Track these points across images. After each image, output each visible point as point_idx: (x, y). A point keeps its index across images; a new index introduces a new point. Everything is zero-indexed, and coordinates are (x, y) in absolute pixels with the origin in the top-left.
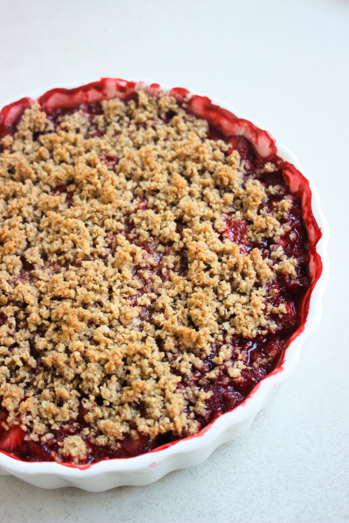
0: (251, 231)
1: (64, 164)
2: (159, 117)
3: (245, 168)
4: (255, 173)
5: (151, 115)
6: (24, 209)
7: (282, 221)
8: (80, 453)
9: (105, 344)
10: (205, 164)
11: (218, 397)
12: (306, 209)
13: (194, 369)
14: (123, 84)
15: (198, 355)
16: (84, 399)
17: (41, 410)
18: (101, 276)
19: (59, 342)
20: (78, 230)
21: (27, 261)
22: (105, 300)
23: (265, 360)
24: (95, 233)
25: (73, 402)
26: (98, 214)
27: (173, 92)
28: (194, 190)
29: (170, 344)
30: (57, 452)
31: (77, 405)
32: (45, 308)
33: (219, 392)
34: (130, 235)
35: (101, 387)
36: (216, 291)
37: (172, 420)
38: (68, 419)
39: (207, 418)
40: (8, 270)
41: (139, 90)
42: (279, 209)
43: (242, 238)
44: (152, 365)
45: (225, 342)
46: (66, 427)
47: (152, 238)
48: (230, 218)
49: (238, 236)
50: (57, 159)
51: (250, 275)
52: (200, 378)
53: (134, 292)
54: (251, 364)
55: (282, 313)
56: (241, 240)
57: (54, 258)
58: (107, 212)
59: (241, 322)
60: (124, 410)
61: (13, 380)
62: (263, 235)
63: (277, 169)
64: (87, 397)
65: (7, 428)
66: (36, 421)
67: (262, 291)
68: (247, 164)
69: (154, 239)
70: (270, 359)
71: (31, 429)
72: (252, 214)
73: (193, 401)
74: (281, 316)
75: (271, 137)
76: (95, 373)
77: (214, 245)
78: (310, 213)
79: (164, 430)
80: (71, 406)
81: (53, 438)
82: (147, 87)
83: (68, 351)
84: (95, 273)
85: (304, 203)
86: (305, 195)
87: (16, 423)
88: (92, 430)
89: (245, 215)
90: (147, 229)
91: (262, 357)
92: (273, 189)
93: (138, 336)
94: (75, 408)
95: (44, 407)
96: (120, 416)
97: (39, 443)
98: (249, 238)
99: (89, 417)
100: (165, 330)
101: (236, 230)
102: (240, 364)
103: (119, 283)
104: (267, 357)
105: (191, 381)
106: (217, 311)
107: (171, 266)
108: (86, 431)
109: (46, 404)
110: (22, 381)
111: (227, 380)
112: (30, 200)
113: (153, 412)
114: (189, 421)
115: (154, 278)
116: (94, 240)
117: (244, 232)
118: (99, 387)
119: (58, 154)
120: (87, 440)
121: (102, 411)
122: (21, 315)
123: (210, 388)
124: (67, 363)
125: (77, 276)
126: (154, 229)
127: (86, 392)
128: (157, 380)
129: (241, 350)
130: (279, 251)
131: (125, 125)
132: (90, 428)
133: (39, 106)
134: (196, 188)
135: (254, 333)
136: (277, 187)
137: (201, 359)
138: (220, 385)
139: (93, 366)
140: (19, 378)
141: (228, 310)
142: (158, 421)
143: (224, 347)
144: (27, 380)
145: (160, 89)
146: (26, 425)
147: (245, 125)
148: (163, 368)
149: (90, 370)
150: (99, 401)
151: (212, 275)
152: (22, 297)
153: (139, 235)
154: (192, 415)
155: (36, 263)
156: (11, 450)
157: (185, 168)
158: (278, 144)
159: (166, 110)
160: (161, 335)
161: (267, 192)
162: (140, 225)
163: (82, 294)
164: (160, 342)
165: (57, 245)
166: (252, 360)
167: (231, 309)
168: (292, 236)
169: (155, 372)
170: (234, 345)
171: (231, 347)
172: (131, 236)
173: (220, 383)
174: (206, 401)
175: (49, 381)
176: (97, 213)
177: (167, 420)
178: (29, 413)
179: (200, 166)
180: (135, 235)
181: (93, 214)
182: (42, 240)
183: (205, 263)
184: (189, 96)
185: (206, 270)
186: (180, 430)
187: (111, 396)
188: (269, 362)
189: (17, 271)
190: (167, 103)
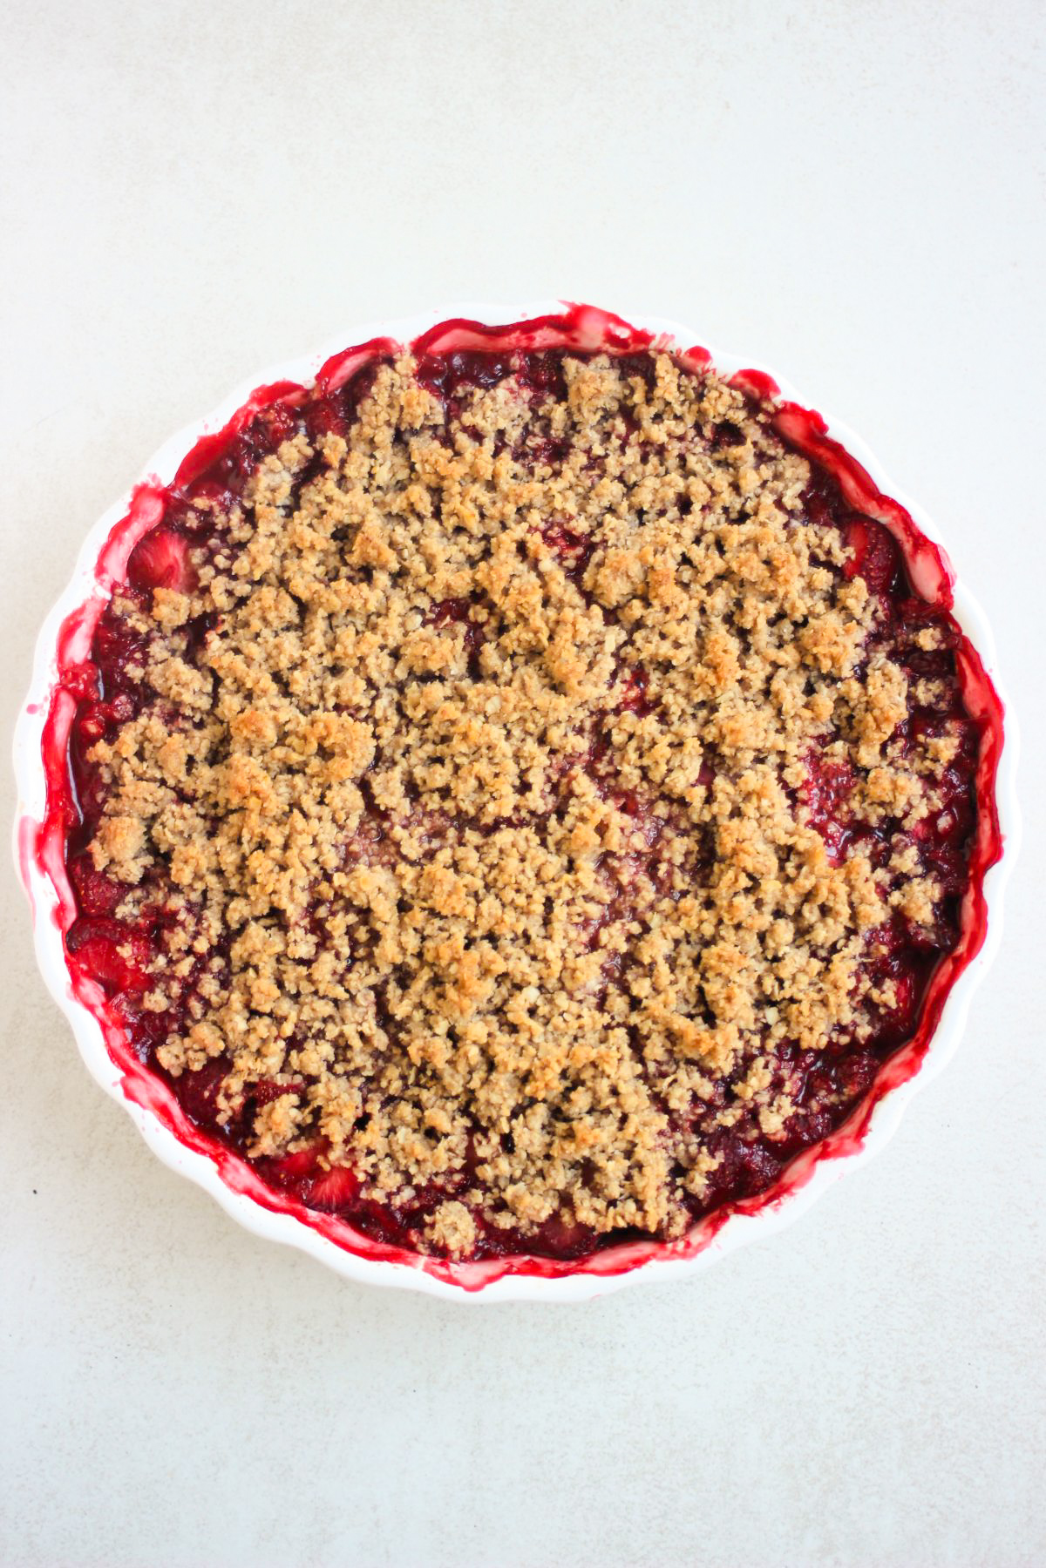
0: (858, 798)
1: (463, 539)
2: (700, 433)
3: (874, 618)
4: (895, 638)
5: (679, 431)
6: (371, 661)
7: (929, 780)
8: (465, 1242)
9: (527, 1035)
10: (787, 606)
11: (733, 1164)
12: (985, 767)
13: (696, 1099)
14: (623, 333)
15: (706, 1072)
16: (479, 1136)
17: (396, 1148)
18: (531, 874)
19: (438, 1012)
20: (489, 748)
21: (377, 802)
22: (536, 930)
23: (833, 1098)
24: (525, 758)
25: (457, 1140)
26: (537, 715)
27: (740, 380)
28: (752, 677)
29: (655, 1049)
30: (421, 1233)
31: (465, 1144)
32: (411, 931)
33: (736, 1155)
34: (599, 766)
35: (514, 1122)
36: (762, 937)
37: (640, 1205)
38: (444, 1168)
39: (704, 1203)
40: (334, 820)
41: (661, 352)
42: (929, 755)
43: (837, 806)
44: (614, 1092)
45: (763, 1050)
46: (439, 1181)
47: (645, 785)
48: (819, 750)
49: (829, 803)
50: (451, 523)
51: (838, 913)
52: (702, 1117)
53: (595, 911)
54: (805, 1104)
55: (886, 1005)
56: (834, 811)
57: (434, 802)
58: (556, 714)
59: (801, 1019)
60: (553, 1173)
61: (339, 1068)
62: (881, 811)
63: (943, 646)
64: (485, 1131)
65: (327, 1167)
66: (385, 1166)
67: (857, 945)
68: (880, 608)
69: (650, 788)
70: (844, 1098)
71: (373, 1179)
72: (868, 755)
73: (684, 1163)
74: (882, 1011)
75: (947, 568)
76: (506, 1095)
77: (775, 830)
78: (990, 784)
79: (622, 1224)
80: (453, 1146)
81: (414, 1199)
82: (679, 351)
83: (454, 1037)
84: (521, 866)
85: (984, 749)
86: (989, 737)
87: (347, 1164)
88: (488, 1195)
89: (853, 751)
90: (639, 764)
91: (830, 1091)
92: (926, 693)
93: (594, 1023)
94: (461, 1150)
95: (401, 1141)
96: (544, 1178)
97: (387, 1206)
98: (851, 811)
99: (486, 1172)
100: (648, 1018)
101: (827, 782)
102: (786, 1102)
103: (567, 894)
104: (839, 1092)
105: (687, 1120)
106: (759, 982)
107: (679, 860)
108: (477, 1196)
109: (403, 1135)
110: (357, 1072)
111: (754, 1133)
112: (384, 635)
113: (606, 1186)
114: (672, 1207)
115: (640, 884)
116: (523, 773)
117: (843, 794)
118: (509, 1120)
119: (453, 514)
120: (477, 1213)
121: (510, 1165)
122: (362, 934)
123: (719, 1144)
124: (451, 1062)
125: (481, 866)
126: (653, 767)
127: (484, 1123)
128: (624, 1119)
129: (794, 1071)
130: (908, 860)
131: (616, 442)
132: (487, 1190)
133: (414, 363)
134: (757, 671)
135: (824, 1041)
136: (936, 687)
137: (710, 1080)
138: (740, 1139)
139: (502, 1080)
140: (352, 1067)
141: (781, 987)
142: (615, 1206)
143: (760, 1062)
144: (369, 1072)
145: (710, 365)
146: (366, 1172)
147: (895, 513)
148: (636, 1098)
149: (497, 1089)
150: (507, 1143)
151: (759, 904)
152: (365, 901)
153: (617, 773)
154: (679, 1194)
155: (393, 809)
156: (333, 1208)
157: (739, 604)
158: (959, 591)
159: (718, 421)
160: (640, 1026)
161: (910, 697)
162: (622, 749)
163: (490, 914)
164: (637, 1041)
165: (441, 776)
166: (810, 1095)
167: (786, 984)
168: (944, 823)
169: (618, 1105)
170: (780, 1058)
171: (773, 1063)
172: (602, 768)
173: (741, 1135)
174: (709, 1174)
175: (411, 1080)
176: (534, 712)
177: (631, 1206)
178: (370, 1152)
179: (772, 609)
180: (610, 769)
181: (526, 714)
182: (407, 750)
183: (750, 876)
184: (777, 400)
185: (747, 891)
186: (653, 1228)
187: (532, 1143)
188: (842, 1103)
189: (354, 823)
190: (723, 405)
